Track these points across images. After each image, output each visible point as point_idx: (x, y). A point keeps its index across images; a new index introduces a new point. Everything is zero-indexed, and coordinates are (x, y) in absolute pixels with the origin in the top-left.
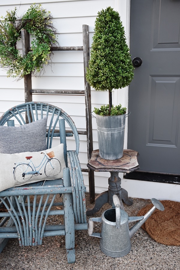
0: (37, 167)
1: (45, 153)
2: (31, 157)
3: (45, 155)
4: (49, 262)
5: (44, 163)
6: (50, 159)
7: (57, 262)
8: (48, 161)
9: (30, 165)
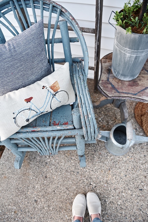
0: (41, 108)
1: (48, 87)
2: (31, 98)
3: (48, 90)
4: (65, 157)
5: (49, 101)
6: (55, 93)
7: (71, 157)
8: (53, 97)
9: (32, 108)
